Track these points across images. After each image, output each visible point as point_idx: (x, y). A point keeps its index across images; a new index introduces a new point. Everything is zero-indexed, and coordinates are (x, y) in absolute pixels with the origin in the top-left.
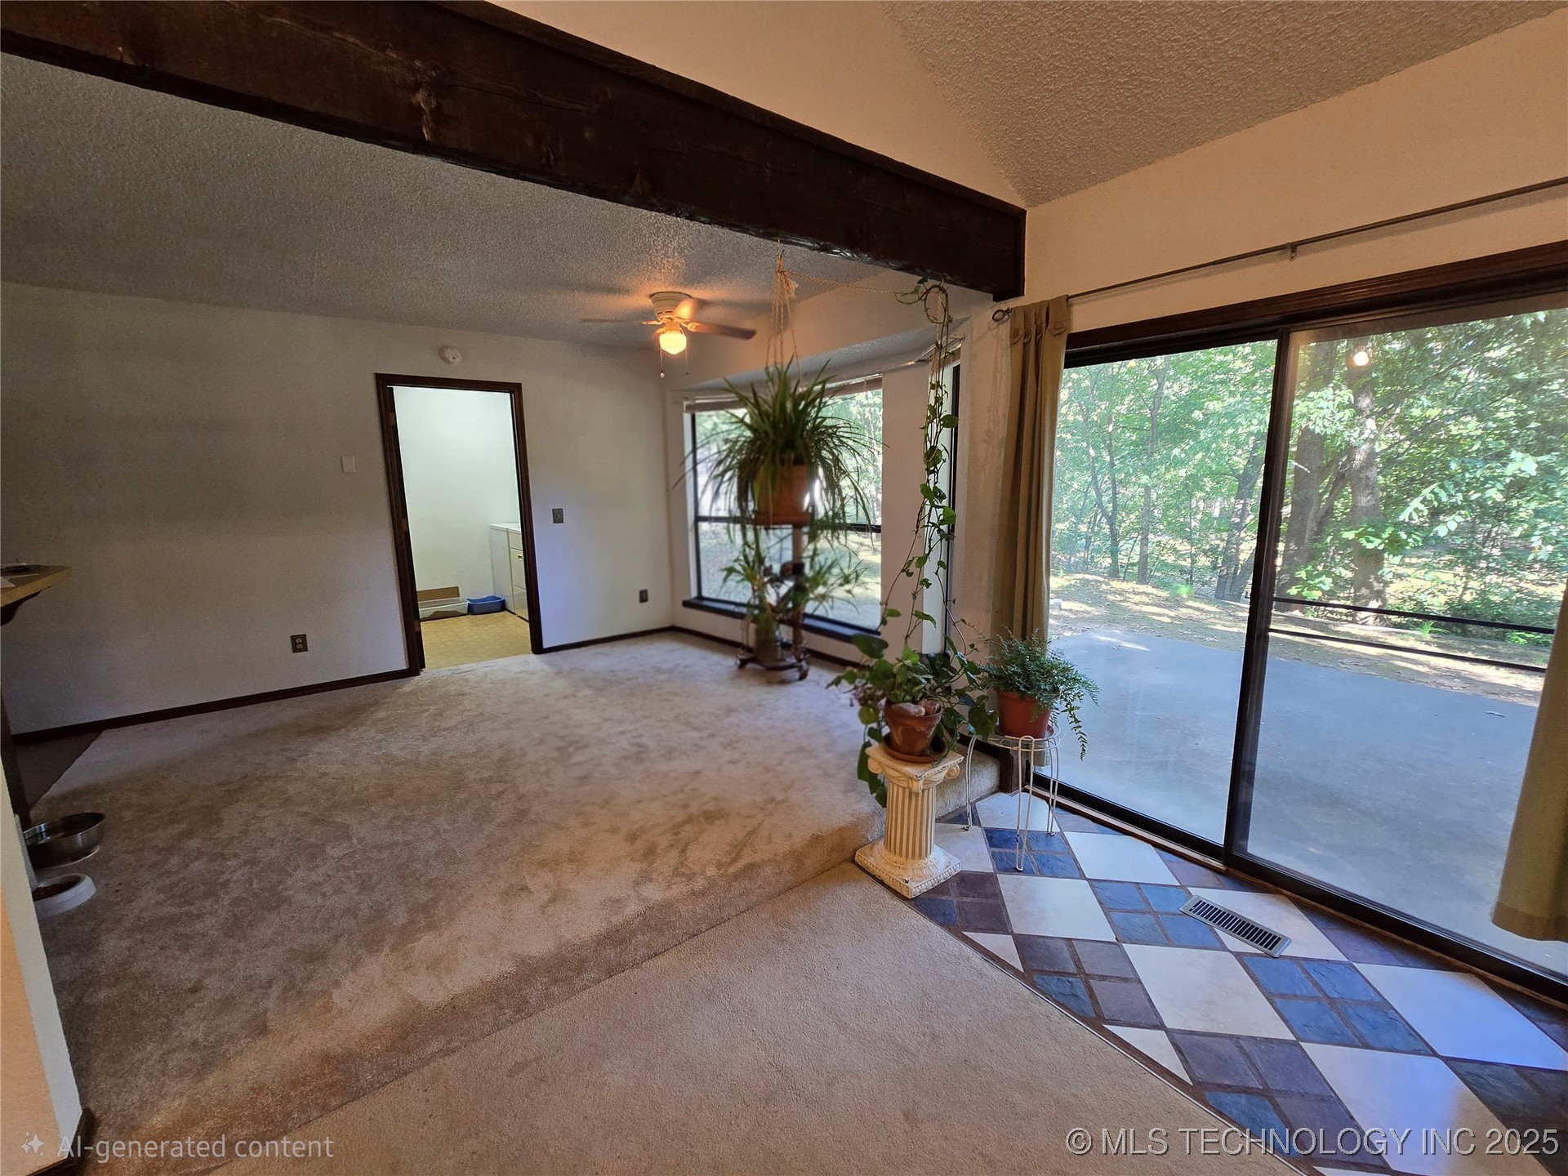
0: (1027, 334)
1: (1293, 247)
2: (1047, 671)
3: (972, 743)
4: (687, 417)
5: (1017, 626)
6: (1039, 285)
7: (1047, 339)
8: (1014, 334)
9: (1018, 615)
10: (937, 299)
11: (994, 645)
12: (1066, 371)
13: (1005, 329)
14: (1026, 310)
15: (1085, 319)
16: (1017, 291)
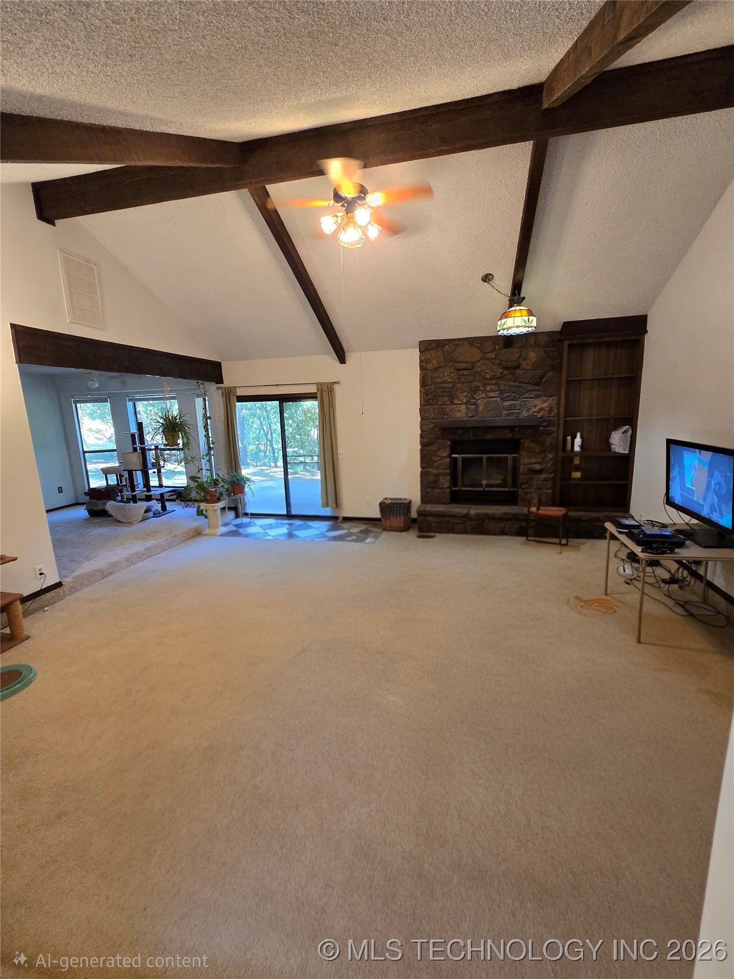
0: (226, 394)
1: (277, 385)
2: (243, 478)
3: (227, 508)
4: (74, 405)
5: (234, 470)
6: (228, 382)
7: (231, 396)
8: (223, 394)
9: (234, 468)
10: (202, 386)
11: (229, 474)
12: (237, 403)
13: (220, 391)
14: (225, 388)
15: (240, 392)
16: (222, 382)
